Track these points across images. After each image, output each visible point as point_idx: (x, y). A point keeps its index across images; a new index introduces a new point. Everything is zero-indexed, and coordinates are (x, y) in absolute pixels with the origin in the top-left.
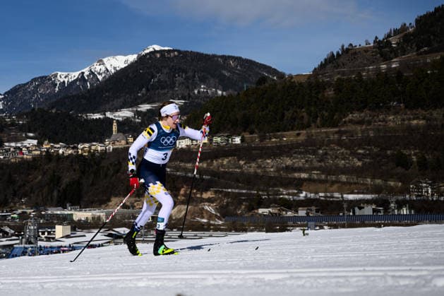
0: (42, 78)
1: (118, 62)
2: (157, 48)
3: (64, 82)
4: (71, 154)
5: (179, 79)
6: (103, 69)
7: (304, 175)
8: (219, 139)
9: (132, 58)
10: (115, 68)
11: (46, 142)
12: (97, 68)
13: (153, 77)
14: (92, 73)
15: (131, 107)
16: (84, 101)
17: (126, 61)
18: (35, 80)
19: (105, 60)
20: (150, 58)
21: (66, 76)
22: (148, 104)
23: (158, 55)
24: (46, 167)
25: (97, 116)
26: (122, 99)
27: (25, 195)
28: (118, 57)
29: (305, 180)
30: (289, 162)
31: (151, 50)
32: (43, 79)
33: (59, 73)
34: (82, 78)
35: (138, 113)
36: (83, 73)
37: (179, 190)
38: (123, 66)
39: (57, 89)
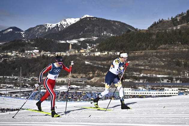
0: (41, 25)
1: (72, 21)
2: (88, 16)
3: (50, 27)
4: (53, 56)
5: (96, 29)
6: (66, 23)
7: (143, 68)
8: (111, 53)
9: (78, 19)
10: (70, 23)
11: (43, 51)
12: (63, 23)
13: (86, 27)
14: (61, 24)
15: (77, 39)
16: (58, 36)
17: (75, 21)
18: (38, 26)
19: (67, 20)
20: (85, 20)
21: (51, 25)
22: (83, 38)
23: (88, 19)
24: (43, 61)
25: (63, 42)
26: (73, 36)
27: (34, 72)
28: (72, 19)
29: (143, 69)
30: (137, 62)
31: (85, 17)
32: (41, 26)
33: (48, 24)
34: (57, 26)
35: (79, 42)
36: (58, 24)
37: (95, 71)
39: (47, 30)
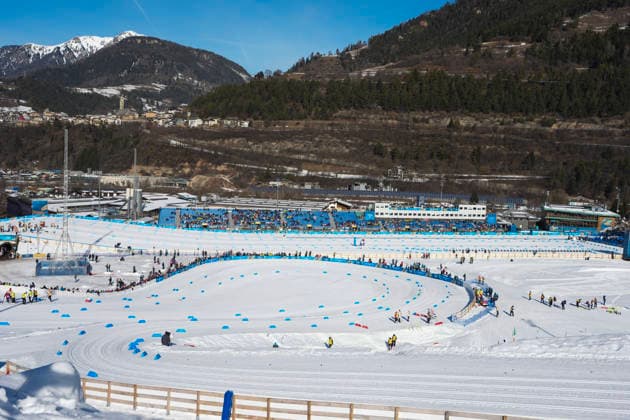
0: (14, 47)
1: (95, 43)
2: (133, 34)
3: (38, 54)
4: (82, 124)
5: (159, 65)
6: (80, 47)
7: (302, 157)
8: (229, 122)
9: (109, 40)
10: (91, 47)
11: (47, 110)
12: (74, 45)
13: (135, 61)
14: (67, 49)
15: (118, 85)
16: (66, 75)
17: (102, 43)
18: (6, 48)
19: (81, 38)
20: (131, 42)
21: (42, 48)
22: (133, 84)
23: (139, 41)
24: (56, 133)
25: (85, 91)
26: (106, 78)
28: (95, 37)
29: (304, 161)
30: (290, 145)
31: (127, 35)
32: (15, 49)
33: (33, 45)
34: (57, 52)
35: (124, 92)
36: (59, 48)
37: (196, 163)
38: (100, 47)
39: (31, 60)
